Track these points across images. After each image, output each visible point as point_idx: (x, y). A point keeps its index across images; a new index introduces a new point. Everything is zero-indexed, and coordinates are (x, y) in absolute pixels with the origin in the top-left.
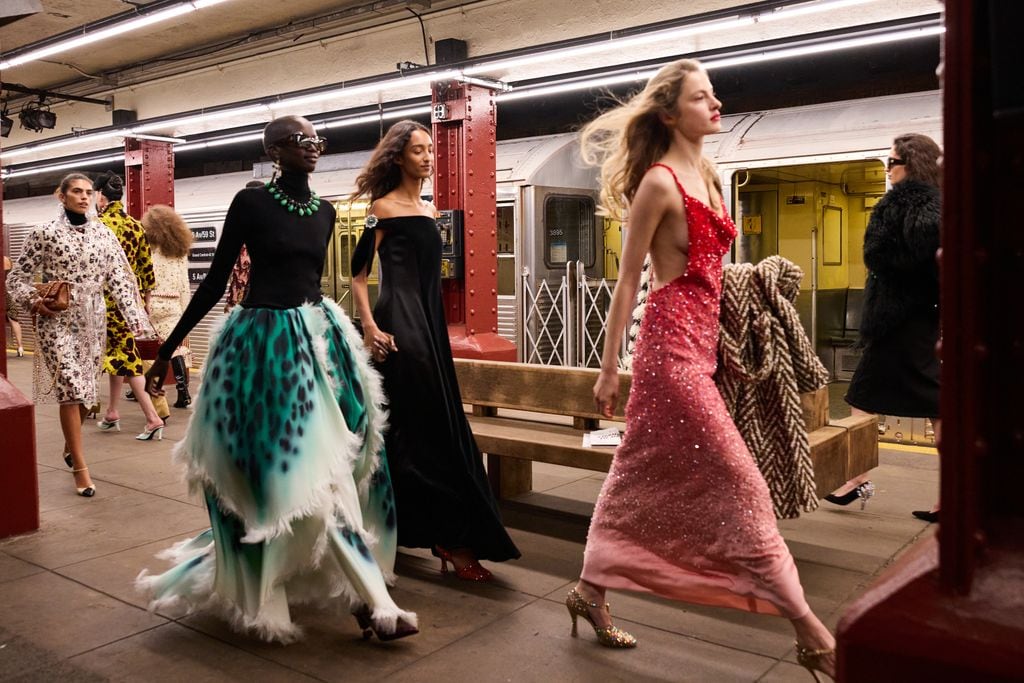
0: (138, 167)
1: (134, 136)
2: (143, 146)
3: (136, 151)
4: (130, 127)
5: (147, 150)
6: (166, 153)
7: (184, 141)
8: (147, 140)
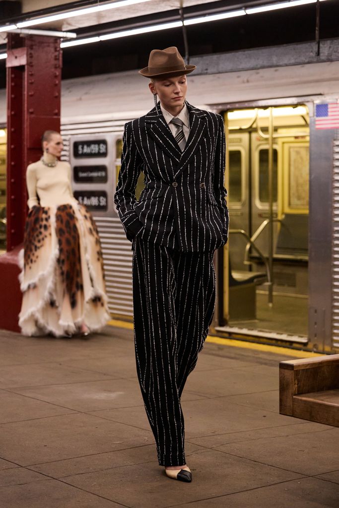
0: (22, 68)
1: (19, 31)
2: (27, 42)
3: (20, 49)
4: (14, 21)
5: (31, 47)
6: (52, 50)
7: (74, 35)
8: (31, 36)
